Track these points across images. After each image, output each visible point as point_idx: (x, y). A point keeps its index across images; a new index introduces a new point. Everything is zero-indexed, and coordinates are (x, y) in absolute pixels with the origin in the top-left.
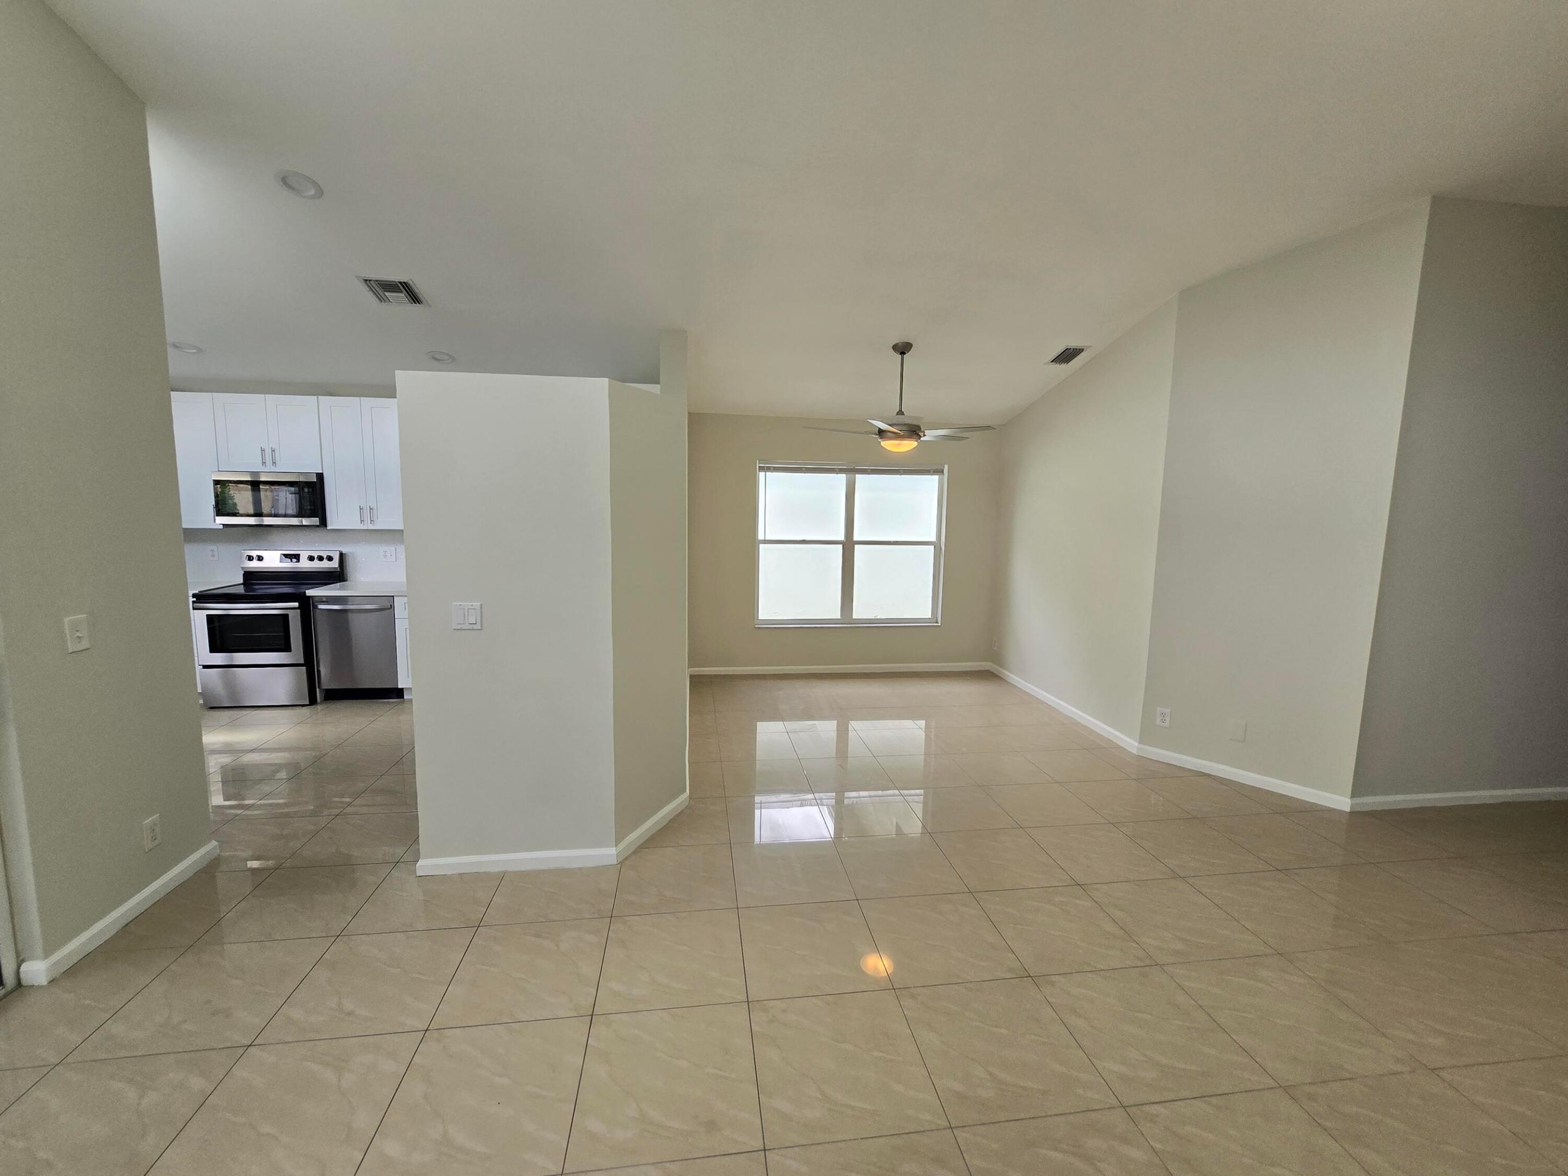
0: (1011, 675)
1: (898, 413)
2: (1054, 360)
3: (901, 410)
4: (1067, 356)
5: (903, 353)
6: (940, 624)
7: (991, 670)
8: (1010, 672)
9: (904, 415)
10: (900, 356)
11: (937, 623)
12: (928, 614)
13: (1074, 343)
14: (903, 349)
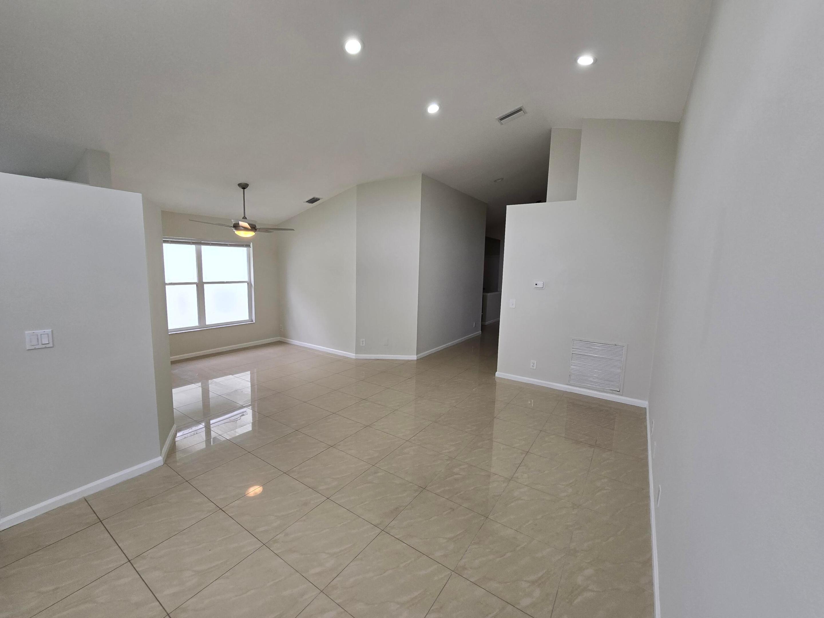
0: (291, 340)
1: (243, 217)
2: (308, 201)
3: (245, 216)
4: (313, 201)
5: (244, 188)
6: (254, 322)
7: (280, 340)
8: (292, 339)
9: (247, 219)
10: (243, 190)
11: (252, 321)
12: (247, 318)
13: (317, 196)
14: (244, 186)
